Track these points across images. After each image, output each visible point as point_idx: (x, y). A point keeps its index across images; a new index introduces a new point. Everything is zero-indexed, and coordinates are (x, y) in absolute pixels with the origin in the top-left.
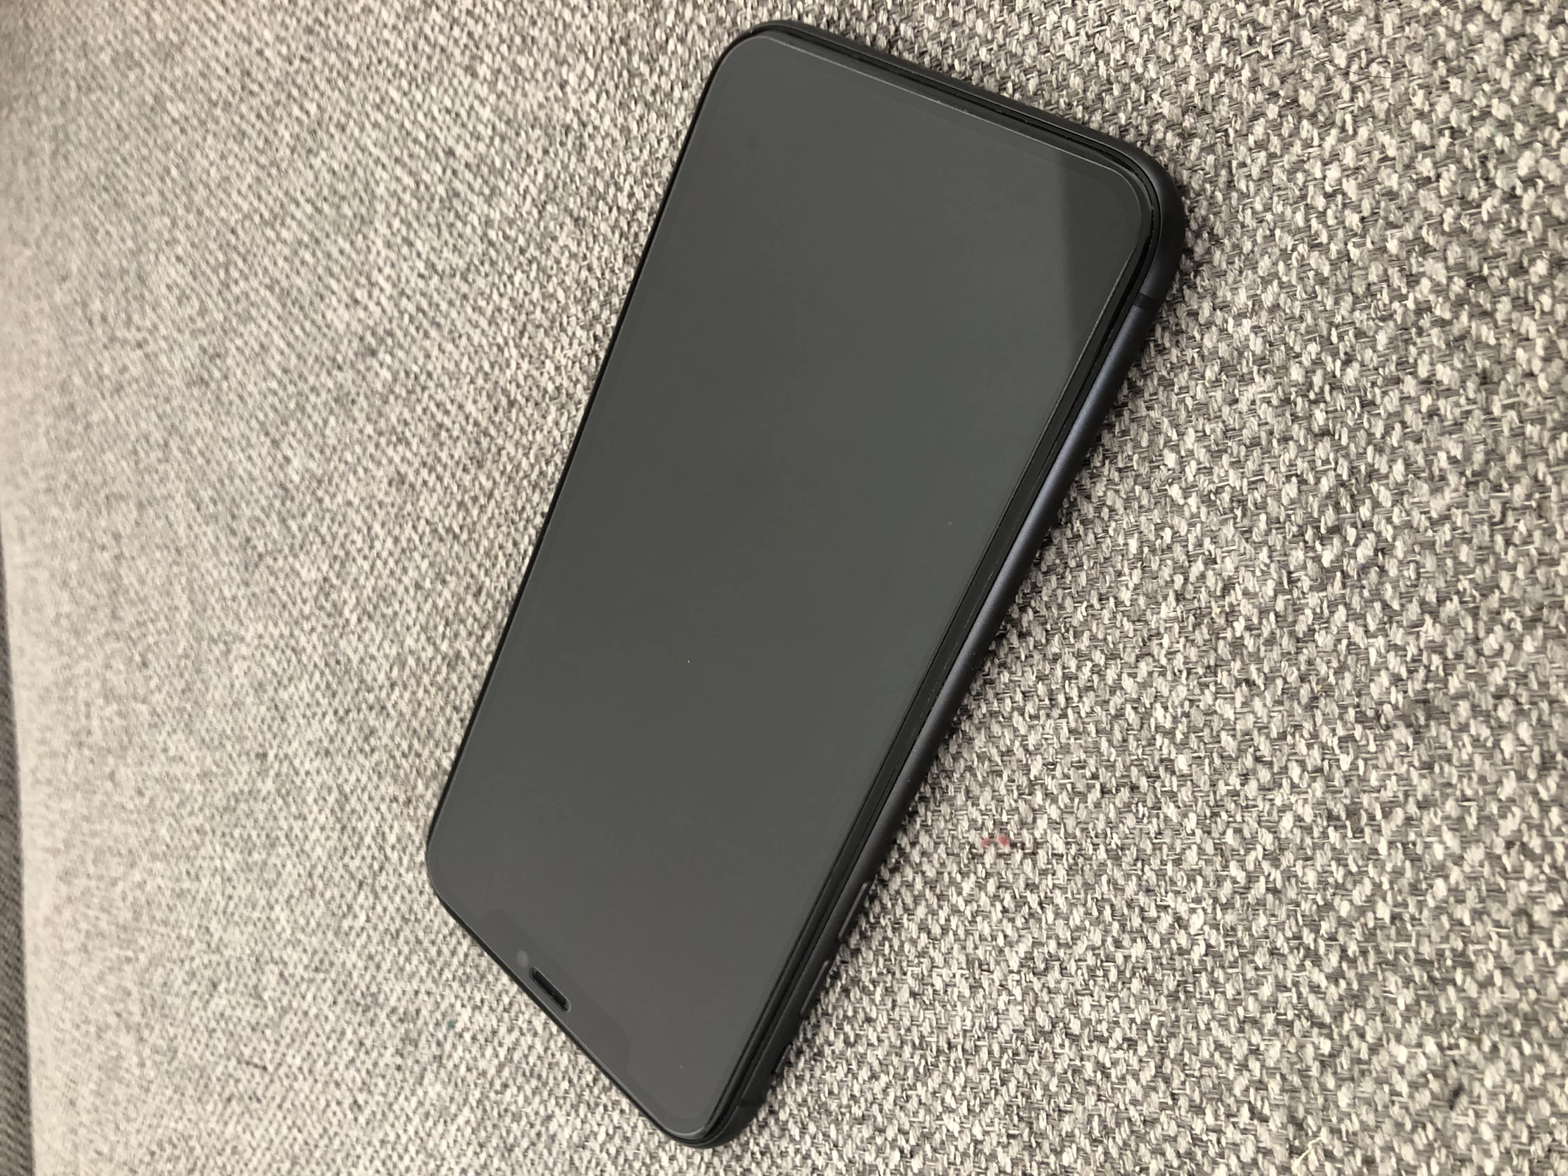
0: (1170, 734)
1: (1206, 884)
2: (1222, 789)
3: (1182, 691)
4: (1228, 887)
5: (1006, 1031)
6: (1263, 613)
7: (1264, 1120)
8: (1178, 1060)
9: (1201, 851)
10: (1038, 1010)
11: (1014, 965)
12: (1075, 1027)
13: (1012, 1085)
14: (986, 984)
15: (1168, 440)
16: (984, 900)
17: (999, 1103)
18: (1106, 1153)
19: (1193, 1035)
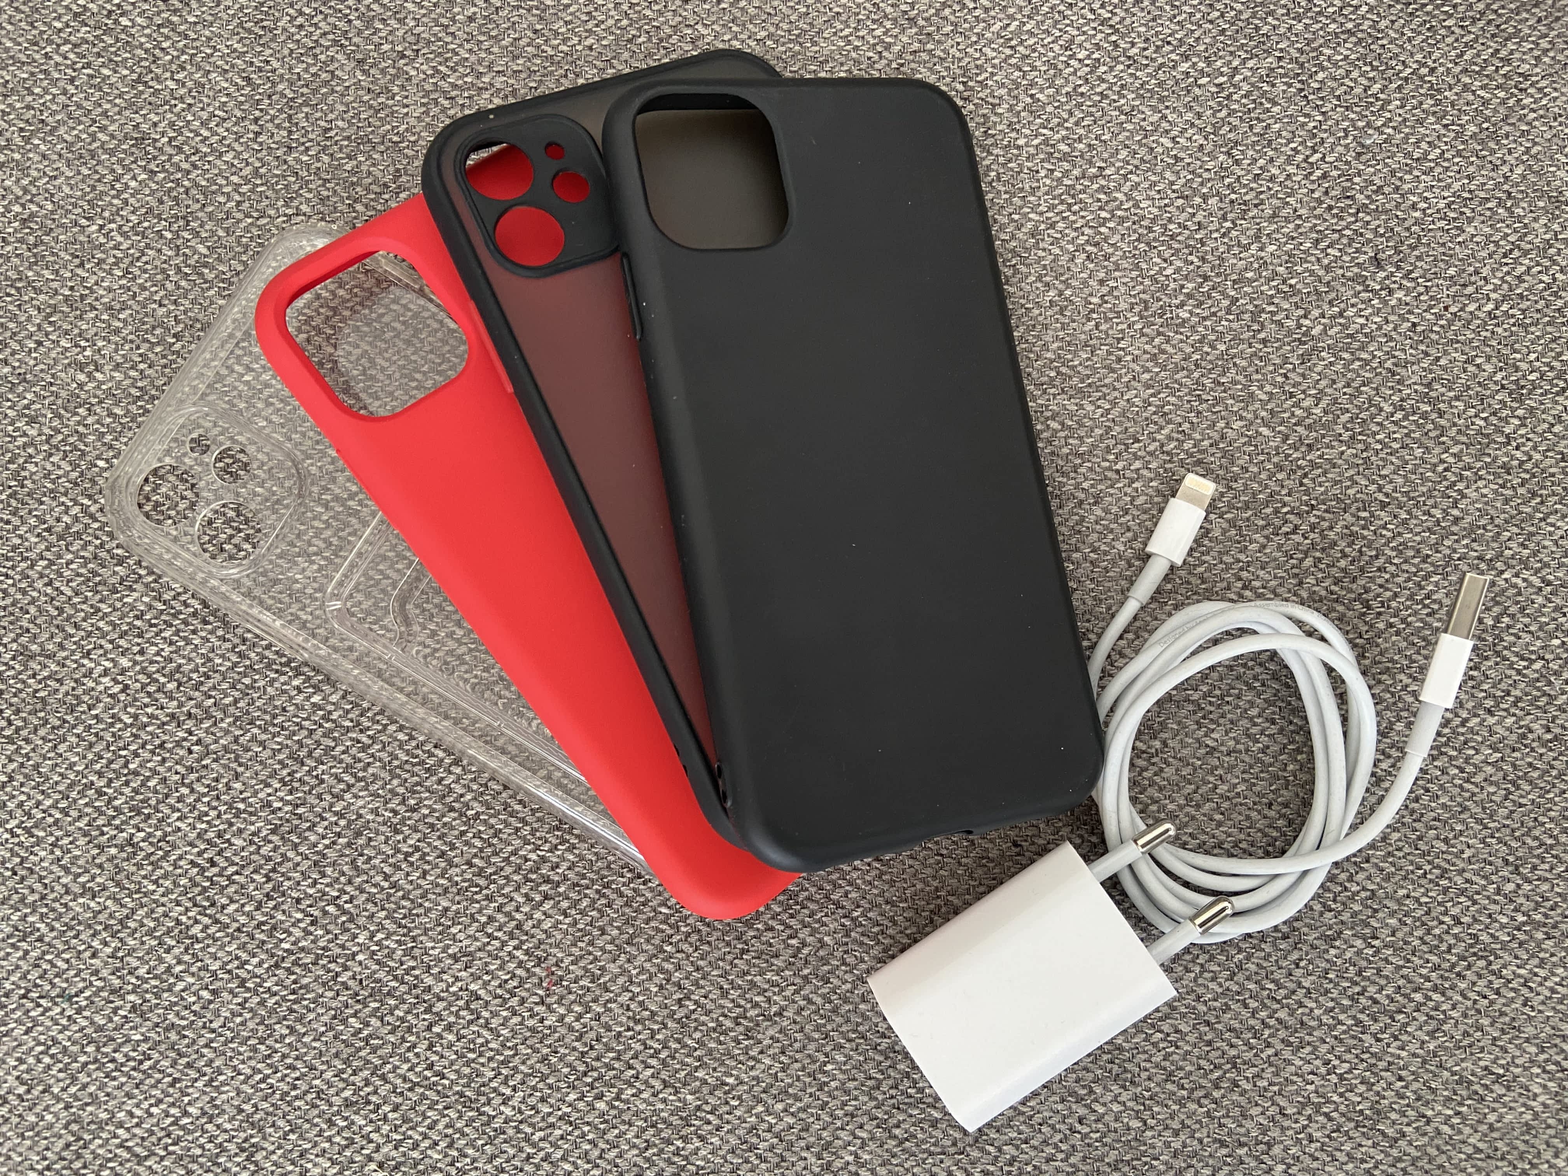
0: (618, 1098)
1: (530, 1117)
2: (586, 1129)
3: (643, 1107)
4: (529, 1130)
5: (429, 981)
6: (686, 1158)
7: (396, 1148)
8: (423, 1097)
9: (549, 1114)
10: (445, 1004)
11: (473, 987)
12: (436, 1029)
13: (394, 984)
14: (457, 966)
15: (791, 1106)
16: (512, 966)
17: (381, 975)
18: (360, 1049)
19: (440, 1107)
